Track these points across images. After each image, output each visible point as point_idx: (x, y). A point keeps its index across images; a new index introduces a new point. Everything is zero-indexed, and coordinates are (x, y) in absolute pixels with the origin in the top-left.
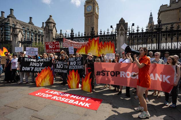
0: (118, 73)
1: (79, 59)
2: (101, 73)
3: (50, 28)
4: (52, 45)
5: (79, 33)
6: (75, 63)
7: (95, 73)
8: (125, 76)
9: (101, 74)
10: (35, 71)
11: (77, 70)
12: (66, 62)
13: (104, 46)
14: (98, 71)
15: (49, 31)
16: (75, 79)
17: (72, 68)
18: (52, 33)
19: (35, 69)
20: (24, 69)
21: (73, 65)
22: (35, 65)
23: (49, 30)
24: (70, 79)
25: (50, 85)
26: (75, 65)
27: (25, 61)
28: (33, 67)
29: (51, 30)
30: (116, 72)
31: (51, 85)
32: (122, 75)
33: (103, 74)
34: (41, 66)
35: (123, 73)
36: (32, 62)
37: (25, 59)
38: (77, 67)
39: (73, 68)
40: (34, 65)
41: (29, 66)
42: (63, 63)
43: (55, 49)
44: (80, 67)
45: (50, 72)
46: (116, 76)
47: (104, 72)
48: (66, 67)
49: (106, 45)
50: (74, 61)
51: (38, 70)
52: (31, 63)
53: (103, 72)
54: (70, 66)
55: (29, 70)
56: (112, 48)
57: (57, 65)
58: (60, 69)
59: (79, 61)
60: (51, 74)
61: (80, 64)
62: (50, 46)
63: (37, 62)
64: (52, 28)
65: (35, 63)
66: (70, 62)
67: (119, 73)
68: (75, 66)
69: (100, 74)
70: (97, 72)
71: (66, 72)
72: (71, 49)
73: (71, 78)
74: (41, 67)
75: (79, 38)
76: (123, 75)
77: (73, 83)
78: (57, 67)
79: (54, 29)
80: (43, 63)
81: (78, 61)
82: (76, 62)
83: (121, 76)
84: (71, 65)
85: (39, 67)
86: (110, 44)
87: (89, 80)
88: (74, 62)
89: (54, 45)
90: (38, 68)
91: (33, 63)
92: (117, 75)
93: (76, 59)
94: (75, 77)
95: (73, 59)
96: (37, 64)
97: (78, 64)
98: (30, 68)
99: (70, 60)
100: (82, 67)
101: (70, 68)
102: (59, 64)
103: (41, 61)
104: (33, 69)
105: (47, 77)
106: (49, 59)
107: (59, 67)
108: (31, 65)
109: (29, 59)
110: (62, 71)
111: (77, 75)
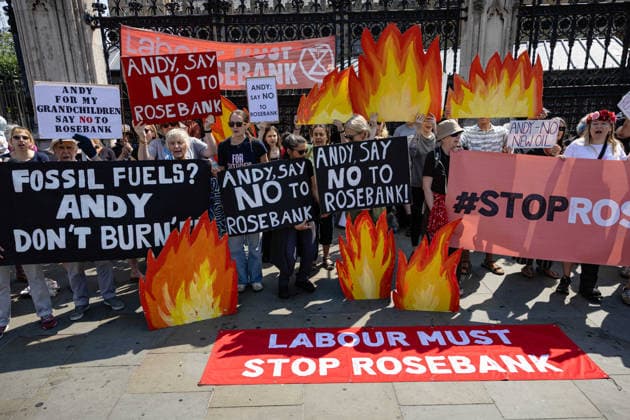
1: (380, 149)
4: (172, 76)
6: (354, 176)
8: (591, 218)
10: (105, 246)
17: (341, 206)
19: (104, 238)
20: (25, 241)
21: (347, 186)
22: (96, 207)
24: (348, 258)
25: (219, 314)
26: (359, 186)
27: (18, 189)
28: (81, 223)
31: (223, 316)
32: (578, 215)
34: (140, 213)
35: (581, 206)
36: (77, 191)
38: (368, 196)
39: (350, 201)
40: (86, 215)
41: (56, 225)
44: (390, 193)
50: (347, 166)
51: (127, 242)
52: (67, 200)
54: (327, 194)
55: (62, 244)
59: (380, 163)
61: (386, 178)
62: (156, 81)
63: (110, 190)
68: (360, 191)
77: (361, 274)
80: (147, 196)
81: (370, 163)
82: (364, 167)
84: (335, 190)
88: (351, 170)
90: (120, 228)
91: (86, 199)
93: (359, 153)
94: (374, 248)
95: (342, 151)
96: (110, 206)
97: (374, 182)
98: (62, 231)
99: (321, 159)
100: (398, 192)
101: (330, 207)
102: (253, 183)
103: (138, 183)
104: (87, 236)
105: (199, 275)
106: (189, 168)
107: (259, 203)
108: (69, 215)
109: (49, 174)
110: (279, 218)
111: (381, 236)
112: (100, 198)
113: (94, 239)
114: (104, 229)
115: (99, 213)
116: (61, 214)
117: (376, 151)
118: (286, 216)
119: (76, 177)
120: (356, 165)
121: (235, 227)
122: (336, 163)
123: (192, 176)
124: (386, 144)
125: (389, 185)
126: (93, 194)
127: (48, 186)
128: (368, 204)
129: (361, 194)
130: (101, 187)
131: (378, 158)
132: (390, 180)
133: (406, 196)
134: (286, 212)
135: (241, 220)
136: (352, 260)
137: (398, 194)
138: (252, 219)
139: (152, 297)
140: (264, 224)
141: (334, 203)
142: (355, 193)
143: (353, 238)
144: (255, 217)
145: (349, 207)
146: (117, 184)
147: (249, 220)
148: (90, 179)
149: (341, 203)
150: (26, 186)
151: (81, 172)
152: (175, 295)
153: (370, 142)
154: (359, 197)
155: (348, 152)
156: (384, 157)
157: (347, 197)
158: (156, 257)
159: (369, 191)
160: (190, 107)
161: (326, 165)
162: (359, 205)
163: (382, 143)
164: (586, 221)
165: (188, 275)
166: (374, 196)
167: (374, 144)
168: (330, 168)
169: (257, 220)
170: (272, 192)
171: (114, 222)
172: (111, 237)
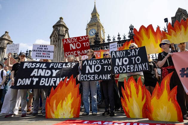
1: (135, 51)
4: (75, 43)
6: (126, 61)
10: (41, 84)
19: (41, 81)
20: (20, 82)
21: (123, 64)
22: (42, 73)
24: (126, 97)
26: (128, 65)
28: (36, 77)
34: (54, 75)
37: (25, 65)
38: (132, 68)
39: (124, 70)
40: (39, 75)
41: (29, 77)
42: (100, 62)
44: (140, 67)
45: (75, 87)
48: (107, 67)
50: (123, 58)
51: (47, 83)
54: (115, 67)
55: (29, 84)
59: (136, 56)
61: (138, 61)
73: (129, 94)
74: (54, 77)
78: (87, 72)
81: (132, 56)
82: (130, 58)
84: (118, 66)
85: (51, 76)
89: (80, 42)
90: (47, 79)
93: (127, 53)
94: (137, 93)
95: (121, 53)
96: (46, 72)
97: (134, 63)
98: (30, 79)
99: (114, 55)
100: (144, 66)
101: (117, 72)
102: (92, 65)
103: (56, 67)
104: (37, 81)
105: (67, 98)
106: (72, 64)
107: (93, 71)
108: (34, 75)
109: (33, 64)
110: (98, 77)
111: (140, 87)
112: (44, 70)
114: (42, 79)
115: (42, 75)
116: (32, 75)
117: (134, 52)
118: (101, 77)
119: (40, 65)
120: (126, 57)
121: (83, 78)
122: (119, 57)
123: (73, 66)
124: (137, 50)
125: (139, 64)
127: (32, 67)
128: (131, 71)
129: (128, 67)
131: (135, 55)
132: (140, 62)
133: (147, 68)
134: (101, 75)
135: (86, 76)
136: (128, 98)
137: (144, 67)
138: (89, 76)
139: (50, 104)
140: (93, 78)
141: (118, 71)
142: (126, 67)
143: (128, 88)
144: (90, 76)
145: (124, 72)
147: (88, 76)
149: (121, 71)
150: (26, 67)
151: (42, 64)
152: (58, 105)
154: (128, 69)
155: (123, 53)
156: (137, 54)
157: (123, 68)
158: (54, 90)
159: (132, 66)
161: (115, 57)
162: (128, 71)
163: (136, 49)
165: (63, 98)
167: (133, 50)
168: (117, 58)
169: (91, 77)
170: (98, 68)
172: (44, 82)
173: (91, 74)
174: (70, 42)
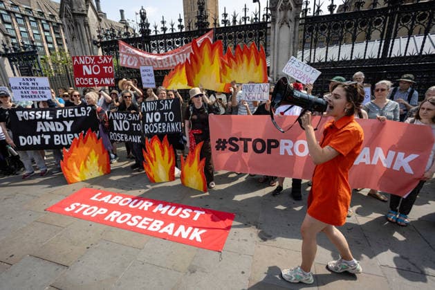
0: (273, 144)
1: (169, 103)
2: (228, 145)
3: (75, 7)
4: (92, 65)
5: (163, 22)
6: (157, 117)
7: (213, 143)
8: (293, 152)
9: (228, 148)
10: (56, 143)
11: (166, 136)
12: (135, 113)
13: (235, 60)
14: (220, 140)
15: (75, 20)
16: (163, 159)
17: (151, 132)
18: (86, 25)
19: (55, 140)
20: (24, 141)
21: (154, 122)
22: (52, 127)
23: (74, 14)
25: (103, 174)
26: (159, 122)
27: (20, 119)
28: (46, 133)
29: (79, 15)
30: (270, 141)
32: (285, 150)
33: (234, 148)
34: (69, 129)
35: (287, 144)
36: (42, 120)
38: (164, 127)
39: (155, 129)
40: (48, 130)
41: (37, 134)
42: (128, 116)
43: (99, 77)
44: (173, 127)
46: (269, 152)
47: (236, 140)
48: (136, 126)
49: (242, 54)
50: (154, 112)
51: (64, 141)
52: (39, 123)
53: (234, 142)
54: (146, 125)
55: (39, 143)
56: (258, 64)
57: (115, 122)
58: (123, 132)
59: (168, 111)
60: (101, 149)
61: (171, 118)
62: (85, 68)
63: (55, 120)
64: (83, 6)
65: (52, 123)
66: (144, 114)
67: (277, 144)
68: (160, 124)
69: (226, 147)
70: (217, 142)
71: (139, 141)
72: (146, 73)
73: (153, 156)
74: (69, 133)
75: (165, 36)
76: (288, 149)
77: (158, 169)
78: (115, 129)
79: (91, 13)
80: (71, 122)
81: (164, 111)
82: (162, 113)
83: (282, 153)
84: (149, 124)
85: (65, 132)
86: (252, 51)
87: (199, 163)
88: (156, 114)
89: (98, 64)
90: (61, 136)
91: (46, 123)
92: (272, 149)
93: (160, 106)
94: (163, 155)
95: (152, 104)
96: (57, 126)
97: (166, 120)
98: (39, 137)
100: (176, 126)
102: (120, 119)
103: (66, 116)
104: (49, 139)
105: (90, 157)
106: (88, 109)
108: (41, 130)
109: (30, 113)
110: (128, 138)
111: (166, 149)
113: (51, 140)
114: (55, 136)
115: (53, 129)
116: (38, 130)
117: (167, 105)
119: (42, 114)
120: (158, 111)
121: (113, 137)
122: (149, 110)
125: (172, 122)
126: (49, 121)
127: (30, 118)
128: (163, 131)
129: (160, 126)
130: (51, 118)
131: (168, 108)
132: (173, 119)
135: (115, 135)
141: (148, 130)
142: (157, 125)
143: (150, 150)
145: (155, 132)
146: (58, 117)
147: (118, 135)
148: (47, 115)
149: (151, 130)
150: (22, 118)
151: (44, 112)
152: (79, 167)
153: (164, 101)
154: (159, 128)
155: (155, 105)
156: (170, 108)
157: (154, 127)
159: (164, 125)
160: (100, 80)
161: (145, 111)
162: (159, 131)
164: (290, 153)
166: (166, 127)
168: (147, 112)
171: (59, 133)
172: (58, 140)
173: (120, 132)
174: (84, 63)
